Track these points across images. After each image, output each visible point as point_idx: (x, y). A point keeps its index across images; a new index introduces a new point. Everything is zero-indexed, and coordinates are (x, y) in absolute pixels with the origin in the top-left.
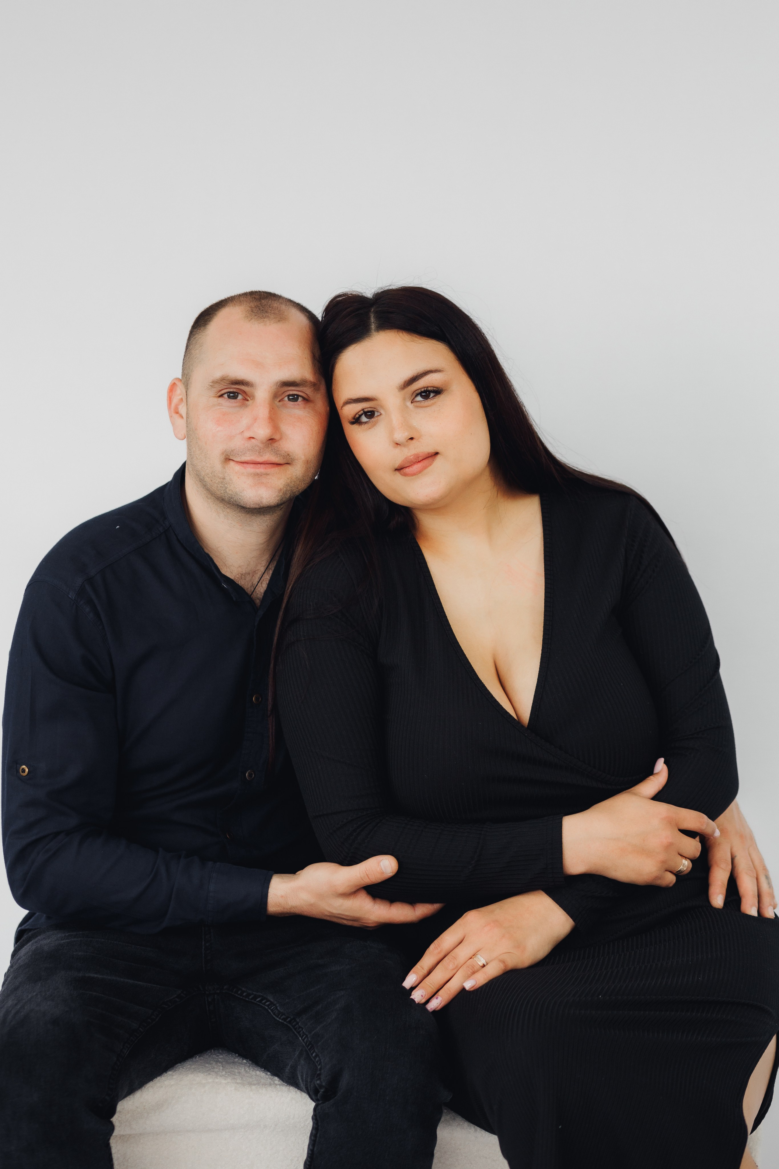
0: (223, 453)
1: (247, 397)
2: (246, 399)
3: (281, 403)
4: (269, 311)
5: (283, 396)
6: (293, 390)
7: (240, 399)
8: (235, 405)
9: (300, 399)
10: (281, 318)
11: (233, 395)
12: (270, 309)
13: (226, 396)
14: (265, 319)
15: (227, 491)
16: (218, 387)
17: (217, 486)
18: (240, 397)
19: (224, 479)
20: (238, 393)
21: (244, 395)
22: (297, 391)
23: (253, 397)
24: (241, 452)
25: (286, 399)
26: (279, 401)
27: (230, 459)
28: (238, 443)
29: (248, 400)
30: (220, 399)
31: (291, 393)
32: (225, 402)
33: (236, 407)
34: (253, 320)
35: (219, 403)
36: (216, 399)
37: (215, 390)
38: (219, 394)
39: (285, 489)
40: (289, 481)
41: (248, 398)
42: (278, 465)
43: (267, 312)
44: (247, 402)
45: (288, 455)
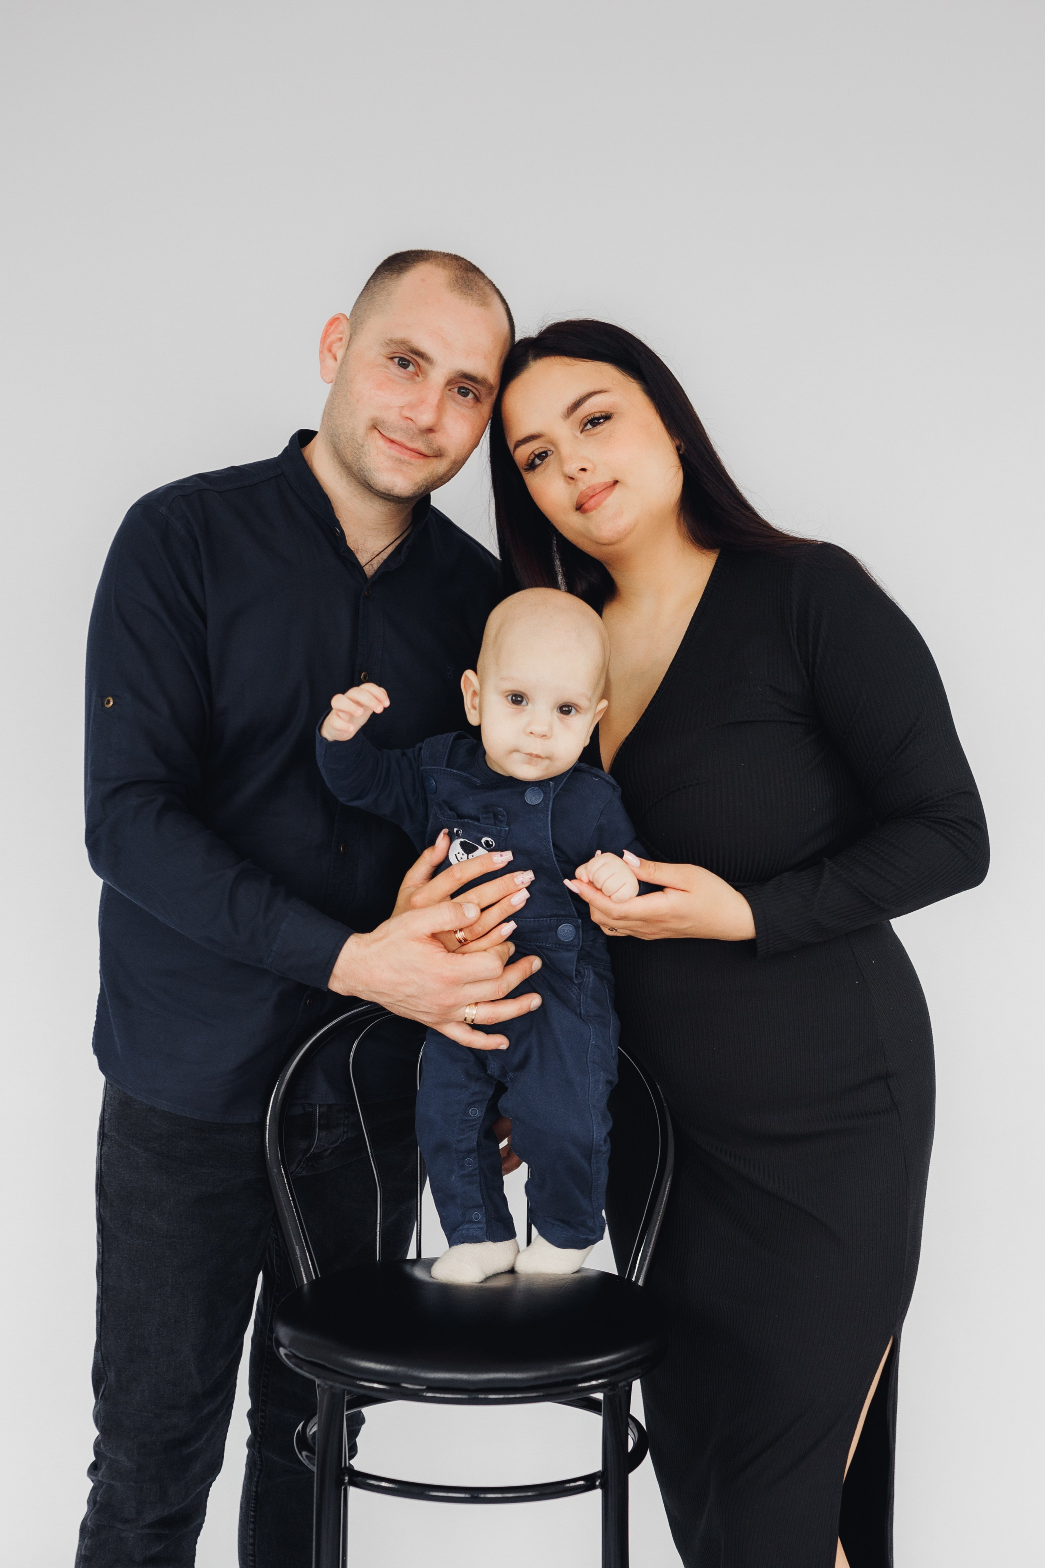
0: (372, 420)
1: (420, 372)
2: (417, 373)
3: (450, 393)
4: (475, 290)
5: (455, 386)
6: (468, 385)
7: (409, 371)
8: (403, 375)
9: (471, 396)
10: (484, 303)
11: (404, 363)
12: (476, 287)
13: (396, 360)
14: (468, 297)
15: (361, 461)
16: (394, 348)
17: (352, 451)
18: (411, 368)
19: (362, 446)
20: (409, 362)
21: (417, 369)
22: (474, 388)
23: (425, 374)
24: (392, 428)
25: (456, 390)
26: (449, 390)
27: (376, 428)
28: (392, 417)
29: (418, 376)
30: (390, 363)
31: (466, 386)
32: (394, 369)
33: (404, 378)
34: (456, 292)
35: (387, 366)
36: (385, 360)
37: (387, 351)
38: (390, 356)
39: (421, 483)
40: (428, 476)
41: (420, 374)
42: (426, 456)
43: (472, 289)
44: (417, 378)
45: (440, 449)
